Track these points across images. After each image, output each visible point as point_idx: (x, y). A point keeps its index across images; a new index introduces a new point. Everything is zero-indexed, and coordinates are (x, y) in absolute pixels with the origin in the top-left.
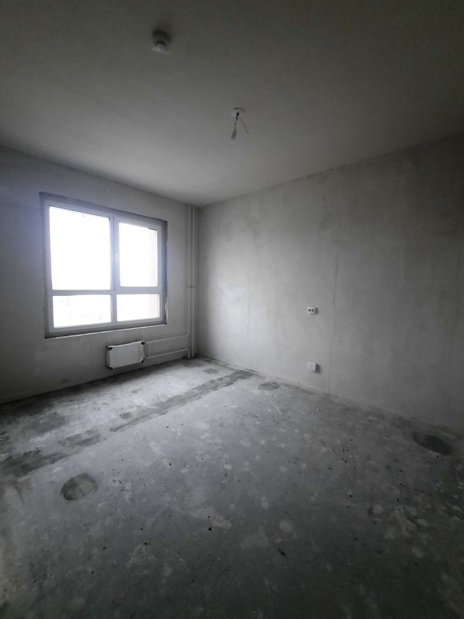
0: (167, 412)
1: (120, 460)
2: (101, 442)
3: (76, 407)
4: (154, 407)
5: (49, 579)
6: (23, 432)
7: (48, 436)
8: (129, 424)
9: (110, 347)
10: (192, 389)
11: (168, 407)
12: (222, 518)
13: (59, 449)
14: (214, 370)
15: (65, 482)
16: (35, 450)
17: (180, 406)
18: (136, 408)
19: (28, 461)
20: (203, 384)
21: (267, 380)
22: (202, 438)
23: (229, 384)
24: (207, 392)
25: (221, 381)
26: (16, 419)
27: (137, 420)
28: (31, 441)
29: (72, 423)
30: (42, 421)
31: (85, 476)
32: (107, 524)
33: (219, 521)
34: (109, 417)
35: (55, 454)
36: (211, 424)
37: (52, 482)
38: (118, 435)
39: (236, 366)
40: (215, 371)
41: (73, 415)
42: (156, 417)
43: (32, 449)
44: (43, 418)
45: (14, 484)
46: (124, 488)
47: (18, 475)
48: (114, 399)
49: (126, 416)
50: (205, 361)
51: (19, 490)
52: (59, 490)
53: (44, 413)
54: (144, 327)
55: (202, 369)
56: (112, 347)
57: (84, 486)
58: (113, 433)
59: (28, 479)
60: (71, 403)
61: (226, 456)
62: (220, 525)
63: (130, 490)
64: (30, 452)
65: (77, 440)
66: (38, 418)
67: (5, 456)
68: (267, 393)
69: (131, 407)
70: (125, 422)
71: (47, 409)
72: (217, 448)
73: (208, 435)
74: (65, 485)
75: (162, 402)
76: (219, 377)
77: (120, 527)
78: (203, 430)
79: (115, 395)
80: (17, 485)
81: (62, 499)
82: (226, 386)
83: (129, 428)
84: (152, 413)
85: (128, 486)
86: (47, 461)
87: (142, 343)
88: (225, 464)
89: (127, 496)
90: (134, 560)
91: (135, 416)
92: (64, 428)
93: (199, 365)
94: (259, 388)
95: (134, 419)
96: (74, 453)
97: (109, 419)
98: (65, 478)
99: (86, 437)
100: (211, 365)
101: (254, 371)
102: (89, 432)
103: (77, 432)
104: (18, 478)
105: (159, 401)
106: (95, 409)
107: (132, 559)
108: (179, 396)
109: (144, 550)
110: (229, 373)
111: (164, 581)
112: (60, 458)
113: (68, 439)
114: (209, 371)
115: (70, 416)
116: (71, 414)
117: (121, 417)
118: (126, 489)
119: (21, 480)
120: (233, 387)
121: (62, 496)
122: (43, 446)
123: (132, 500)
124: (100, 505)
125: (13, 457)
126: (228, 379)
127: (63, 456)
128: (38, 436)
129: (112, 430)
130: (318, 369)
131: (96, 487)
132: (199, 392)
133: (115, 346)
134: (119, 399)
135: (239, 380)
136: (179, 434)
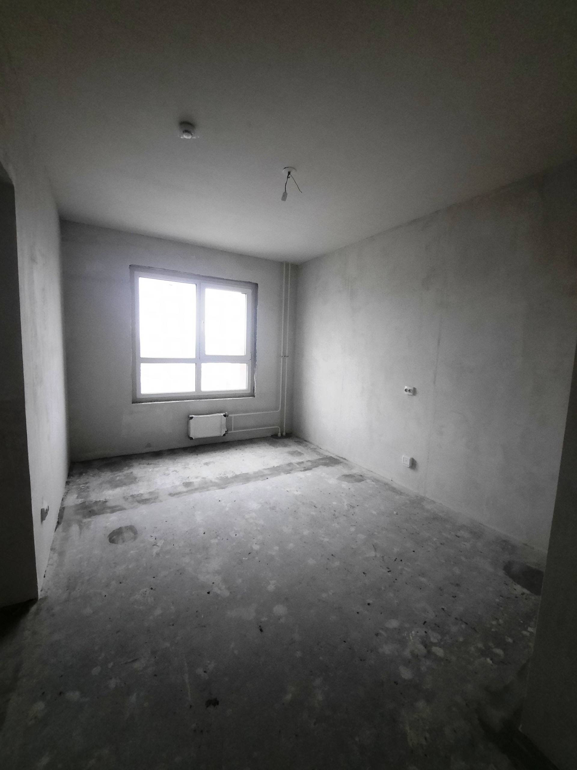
0: (227, 487)
1: (165, 521)
2: (156, 503)
3: (151, 470)
4: (217, 481)
5: (76, 591)
6: (101, 484)
7: (118, 491)
8: (187, 492)
9: (190, 416)
10: (264, 469)
11: (229, 483)
12: (224, 587)
13: (121, 502)
14: (299, 452)
15: (115, 529)
16: (103, 500)
17: (241, 483)
18: (201, 479)
19: (95, 508)
20: (279, 465)
21: (354, 471)
22: (247, 516)
23: (306, 469)
24: (279, 474)
25: (299, 465)
26: (100, 473)
27: (196, 489)
28: (103, 493)
29: (140, 483)
30: (118, 478)
31: (131, 529)
32: (130, 566)
33: (220, 589)
34: (173, 483)
35: (116, 507)
36: (263, 506)
37: (106, 527)
38: (174, 499)
39: (327, 451)
40: (300, 454)
41: (144, 477)
42: (215, 490)
43: (102, 499)
44: (119, 476)
45: (80, 523)
46: (157, 543)
47: (85, 517)
48: (186, 468)
49: (187, 484)
50: (295, 442)
51: (81, 527)
52: (108, 533)
53: (123, 472)
54: (228, 399)
55: (287, 449)
56: (193, 417)
57: (127, 535)
58: (170, 497)
59: (90, 521)
60: (148, 466)
61: (260, 537)
62: (219, 592)
63: (160, 547)
64: (100, 501)
65: (138, 499)
66: (117, 475)
67: (81, 501)
68: (345, 485)
69: (197, 478)
70: (185, 489)
71: (126, 468)
72: (255, 528)
73: (254, 515)
74: (114, 531)
75: (227, 478)
76: (301, 461)
77: (139, 571)
78: (251, 510)
79: (188, 464)
80: (81, 524)
81: (107, 540)
82: (301, 471)
83: (185, 495)
84: (212, 486)
85: (160, 543)
86: (109, 511)
87: (224, 415)
88: (254, 544)
89: (155, 550)
90: (137, 597)
91: (196, 485)
92: (133, 486)
93: (285, 446)
94: (339, 478)
95: (193, 488)
96: (132, 508)
97: (173, 485)
98: (116, 526)
99: (146, 496)
100: (300, 447)
101: (345, 459)
102: (151, 493)
103: (142, 492)
104: (84, 519)
105: (225, 475)
106: (165, 475)
107: (137, 596)
108: (247, 474)
109: (148, 593)
110: (315, 457)
111: (151, 617)
112: (119, 510)
113: (132, 496)
114: (293, 453)
115: (141, 477)
116: (143, 476)
117: (183, 485)
118: (158, 544)
119: (85, 520)
120: (309, 473)
121: (108, 539)
122: (111, 498)
123: (158, 554)
124: (132, 552)
125: (86, 503)
126: (310, 464)
127: (122, 509)
128: (111, 490)
129: (171, 495)
130: (413, 464)
131: (135, 538)
132: (269, 473)
133: (195, 416)
134: (189, 469)
135: (321, 466)
136: (227, 509)
